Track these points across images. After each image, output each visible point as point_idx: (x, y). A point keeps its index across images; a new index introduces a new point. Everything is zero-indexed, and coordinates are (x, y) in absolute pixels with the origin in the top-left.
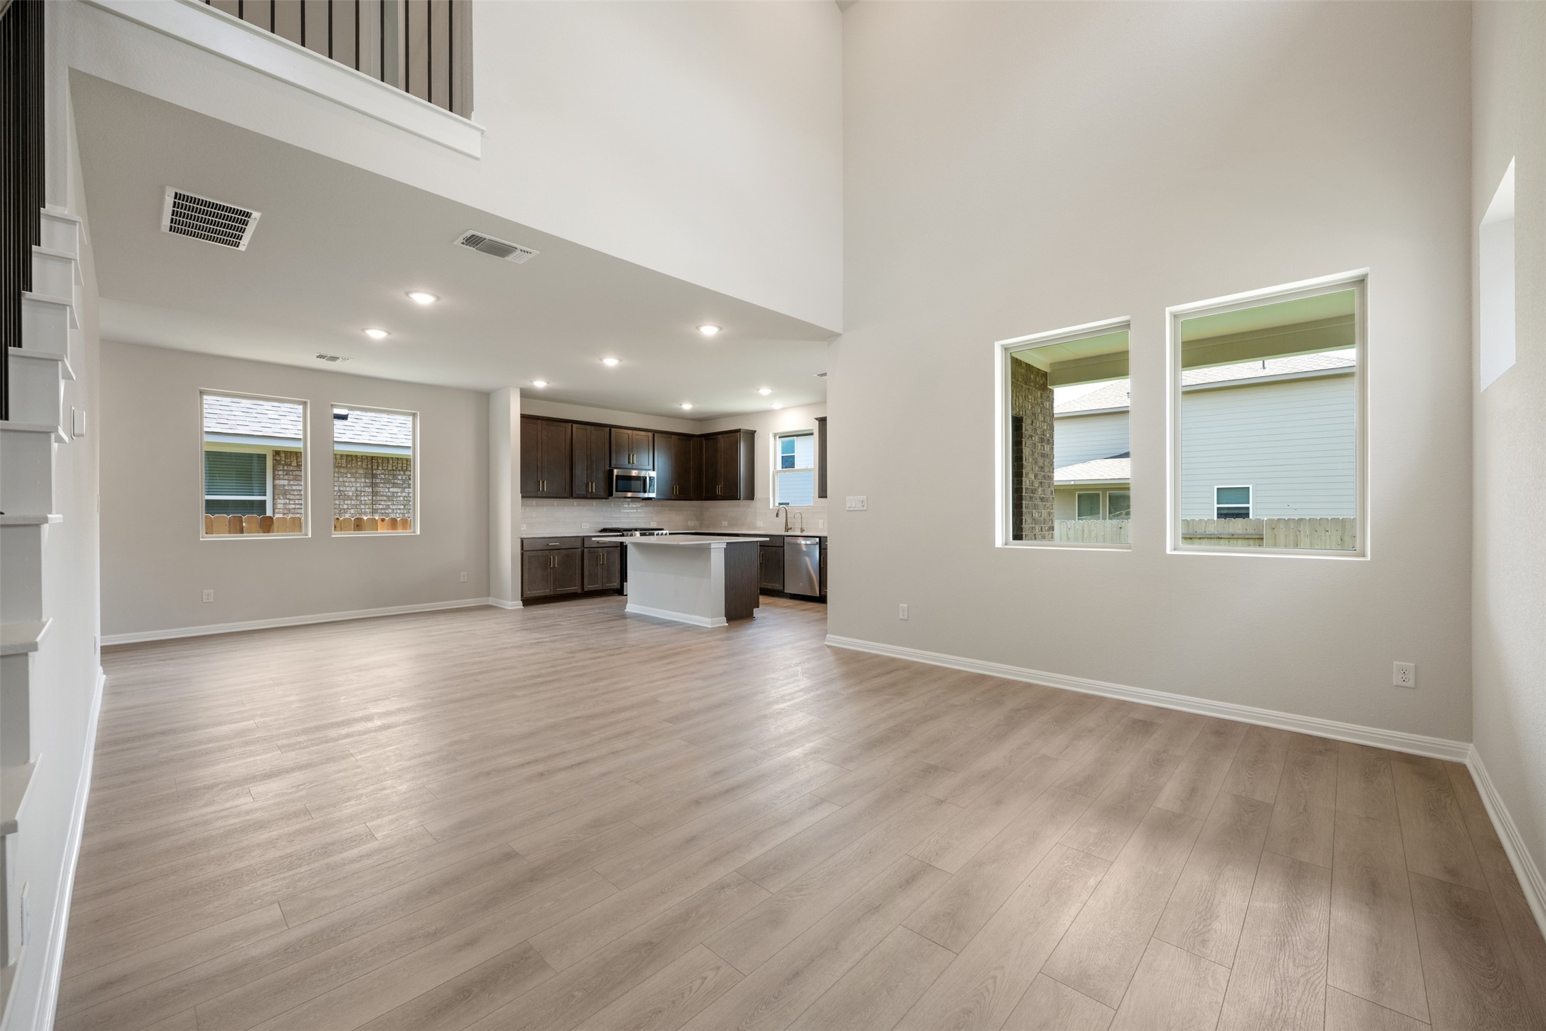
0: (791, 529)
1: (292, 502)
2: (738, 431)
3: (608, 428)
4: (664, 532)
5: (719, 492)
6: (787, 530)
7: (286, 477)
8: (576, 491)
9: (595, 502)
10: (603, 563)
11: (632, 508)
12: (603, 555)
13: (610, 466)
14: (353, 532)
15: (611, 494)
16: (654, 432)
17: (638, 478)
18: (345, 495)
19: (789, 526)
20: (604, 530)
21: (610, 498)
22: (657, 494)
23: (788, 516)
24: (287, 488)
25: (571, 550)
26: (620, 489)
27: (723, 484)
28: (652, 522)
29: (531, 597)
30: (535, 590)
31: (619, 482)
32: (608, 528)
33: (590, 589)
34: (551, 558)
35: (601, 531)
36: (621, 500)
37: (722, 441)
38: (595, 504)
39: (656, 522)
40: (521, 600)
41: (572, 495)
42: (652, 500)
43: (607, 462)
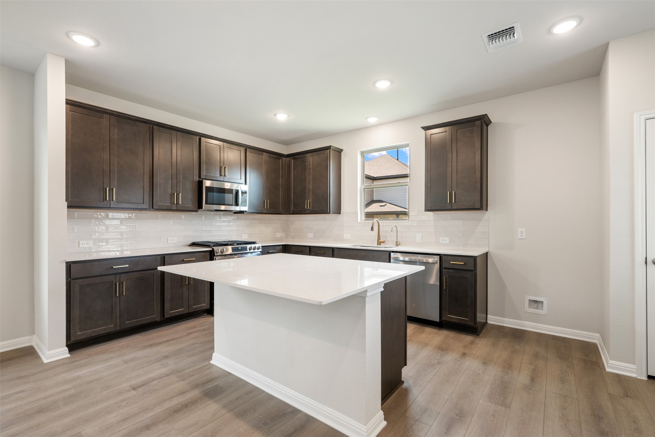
0: (384, 242)
2: (329, 148)
3: (198, 137)
4: (257, 245)
5: (308, 206)
6: (379, 243)
8: (158, 202)
9: (183, 215)
10: (189, 284)
11: (224, 222)
13: (200, 177)
15: (200, 206)
16: (247, 148)
17: (230, 191)
19: (382, 240)
20: (194, 244)
21: (200, 212)
22: (249, 208)
25: (147, 272)
26: (213, 202)
27: (312, 200)
28: (243, 235)
29: (80, 338)
30: (91, 329)
31: (210, 194)
32: (197, 242)
33: (173, 315)
34: (118, 284)
35: (189, 246)
36: (213, 213)
37: (311, 159)
38: (183, 217)
39: (247, 235)
40: (67, 346)
41: (153, 207)
42: (245, 213)
43: (196, 172)
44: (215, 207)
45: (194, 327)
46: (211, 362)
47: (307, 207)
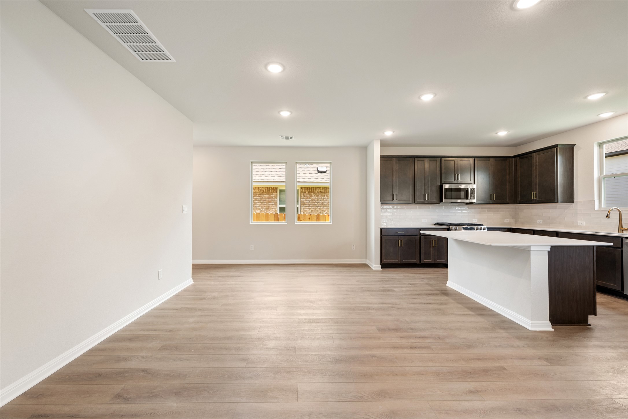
1: (306, 208)
2: (556, 146)
3: (440, 159)
4: (483, 227)
6: (621, 230)
7: (304, 198)
8: (417, 200)
9: (431, 206)
10: (435, 246)
11: (459, 210)
12: (435, 241)
13: (441, 182)
14: (316, 222)
15: (441, 201)
16: (475, 158)
17: (462, 190)
18: (324, 204)
19: (625, 228)
20: (437, 224)
21: (441, 204)
22: (477, 200)
23: (623, 217)
24: (304, 202)
25: (412, 236)
26: (452, 197)
27: (538, 191)
28: (473, 220)
29: (385, 263)
30: (389, 260)
31: (448, 193)
32: (440, 223)
33: (425, 262)
34: (399, 240)
35: (435, 225)
36: (450, 205)
37: (537, 157)
38: (431, 207)
39: (477, 220)
40: (381, 265)
41: (414, 202)
42: (474, 204)
43: (439, 180)
44: (453, 201)
45: (438, 271)
46: (446, 285)
47: (534, 197)
